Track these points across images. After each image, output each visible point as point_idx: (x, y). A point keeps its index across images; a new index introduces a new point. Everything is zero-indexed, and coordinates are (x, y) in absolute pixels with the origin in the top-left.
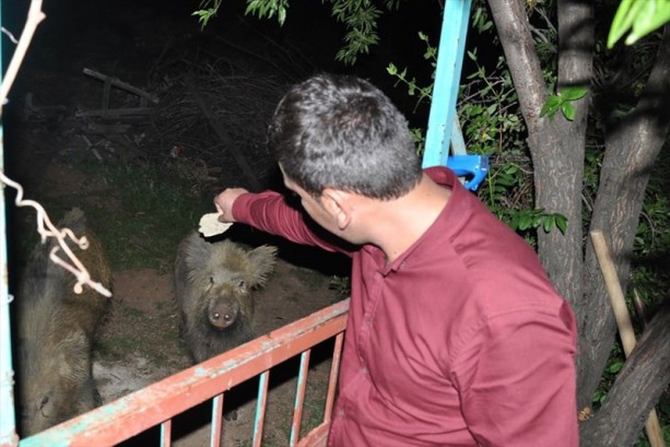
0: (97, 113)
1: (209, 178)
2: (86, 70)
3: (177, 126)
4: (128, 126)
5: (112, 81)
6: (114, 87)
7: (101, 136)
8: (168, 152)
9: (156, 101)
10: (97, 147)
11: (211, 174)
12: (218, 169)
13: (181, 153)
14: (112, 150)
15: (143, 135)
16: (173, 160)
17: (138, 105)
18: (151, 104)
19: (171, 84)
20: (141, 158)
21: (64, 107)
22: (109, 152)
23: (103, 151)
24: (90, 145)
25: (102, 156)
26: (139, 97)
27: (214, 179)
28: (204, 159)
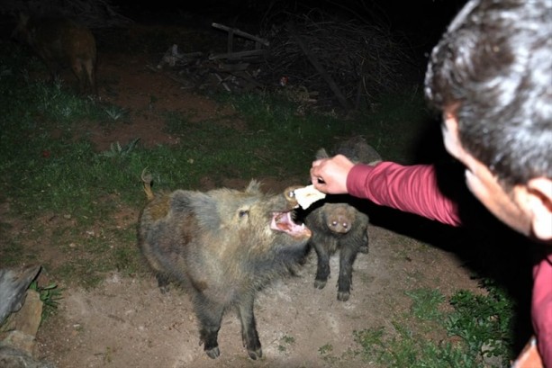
0: (225, 56)
1: (310, 100)
2: (214, 24)
3: (284, 62)
4: (247, 64)
5: (234, 31)
6: (236, 36)
7: (228, 73)
8: (279, 81)
9: (267, 44)
10: (226, 82)
11: (311, 97)
12: (316, 93)
13: (288, 82)
14: (237, 83)
15: (259, 70)
16: (282, 88)
17: (254, 48)
18: (263, 47)
19: (277, 31)
20: (258, 87)
21: (200, 53)
22: (234, 84)
23: (231, 84)
24: (221, 80)
25: (229, 87)
26: (255, 42)
27: (314, 100)
28: (305, 86)
